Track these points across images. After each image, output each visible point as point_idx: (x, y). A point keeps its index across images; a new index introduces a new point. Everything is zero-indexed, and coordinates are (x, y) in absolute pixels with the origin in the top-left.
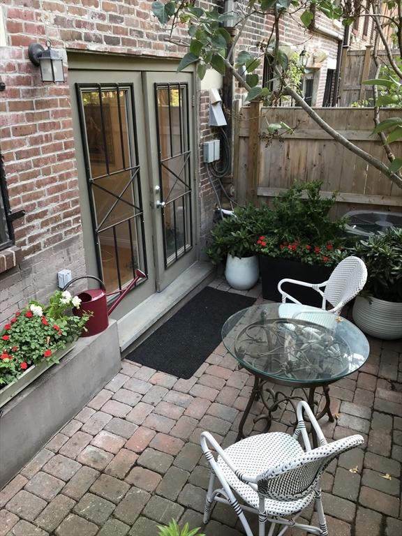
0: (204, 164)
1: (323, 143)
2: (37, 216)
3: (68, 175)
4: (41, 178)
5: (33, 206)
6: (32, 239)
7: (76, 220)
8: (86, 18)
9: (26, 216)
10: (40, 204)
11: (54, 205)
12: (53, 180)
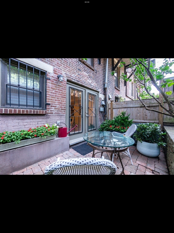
0: (100, 111)
1: (127, 108)
2: (53, 106)
3: (63, 101)
4: (56, 99)
5: (53, 104)
6: (51, 111)
7: (64, 111)
8: (72, 75)
9: (50, 105)
10: (55, 104)
11: (59, 106)
12: (59, 101)
